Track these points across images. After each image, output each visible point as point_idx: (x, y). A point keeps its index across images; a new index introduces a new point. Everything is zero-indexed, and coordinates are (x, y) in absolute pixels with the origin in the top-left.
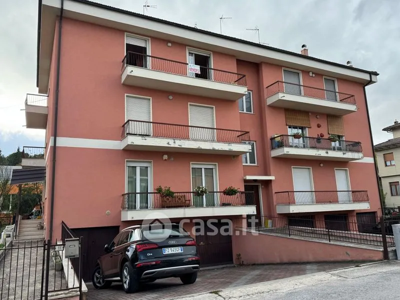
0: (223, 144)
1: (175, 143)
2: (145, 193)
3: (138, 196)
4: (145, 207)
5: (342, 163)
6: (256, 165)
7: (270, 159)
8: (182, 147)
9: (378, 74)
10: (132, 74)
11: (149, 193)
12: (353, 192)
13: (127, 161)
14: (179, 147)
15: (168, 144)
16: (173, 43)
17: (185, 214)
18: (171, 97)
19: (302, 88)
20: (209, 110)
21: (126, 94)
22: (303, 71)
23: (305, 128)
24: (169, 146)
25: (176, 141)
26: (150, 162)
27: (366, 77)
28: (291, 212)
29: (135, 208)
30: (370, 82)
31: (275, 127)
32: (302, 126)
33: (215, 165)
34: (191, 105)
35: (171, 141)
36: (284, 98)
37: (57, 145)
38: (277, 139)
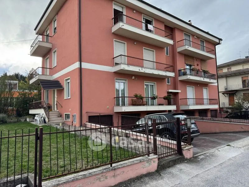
2: (123, 97)
3: (120, 99)
4: (124, 104)
5: (205, 85)
6: (170, 84)
7: (178, 81)
8: (146, 72)
9: (222, 40)
11: (126, 97)
12: (210, 99)
13: (116, 79)
14: (144, 72)
15: (139, 70)
16: (137, 11)
17: (147, 109)
18: (135, 43)
19: (191, 42)
20: (152, 52)
21: (114, 39)
22: (192, 35)
23: (192, 65)
24: (140, 71)
25: (143, 69)
26: (126, 80)
27: (217, 41)
28: (190, 109)
29: (119, 105)
30: (219, 44)
31: (181, 64)
32: (190, 64)
33: (155, 83)
34: (144, 49)
35: (140, 69)
36: (188, 49)
37: (82, 67)
38: (183, 71)
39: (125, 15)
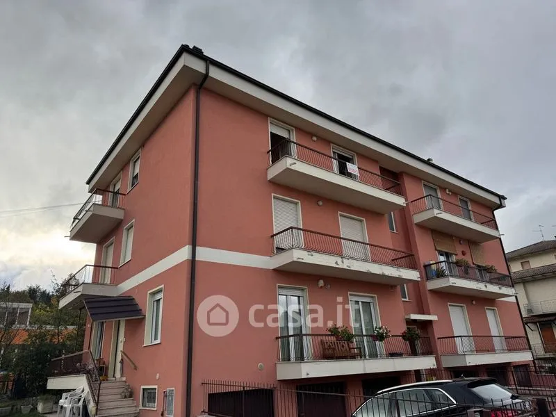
0: (391, 268)
1: (343, 262)
2: (299, 336)
3: (291, 339)
4: (301, 358)
5: (488, 301)
6: (407, 300)
7: (428, 293)
8: (352, 269)
9: (506, 199)
10: (293, 167)
11: (306, 335)
12: (507, 338)
13: (280, 287)
14: (347, 268)
15: (336, 263)
17: (365, 368)
18: (321, 203)
19: (442, 206)
20: (358, 223)
21: (273, 194)
22: (440, 188)
23: (451, 254)
24: (337, 266)
25: (345, 260)
26: (303, 290)
27: (496, 200)
28: (468, 365)
29: (289, 360)
30: (500, 206)
31: (426, 251)
32: (447, 251)
33: (372, 297)
34: (341, 215)
35: (339, 260)
36: (439, 216)
37: (197, 259)
38: (434, 267)
39: (294, 143)
